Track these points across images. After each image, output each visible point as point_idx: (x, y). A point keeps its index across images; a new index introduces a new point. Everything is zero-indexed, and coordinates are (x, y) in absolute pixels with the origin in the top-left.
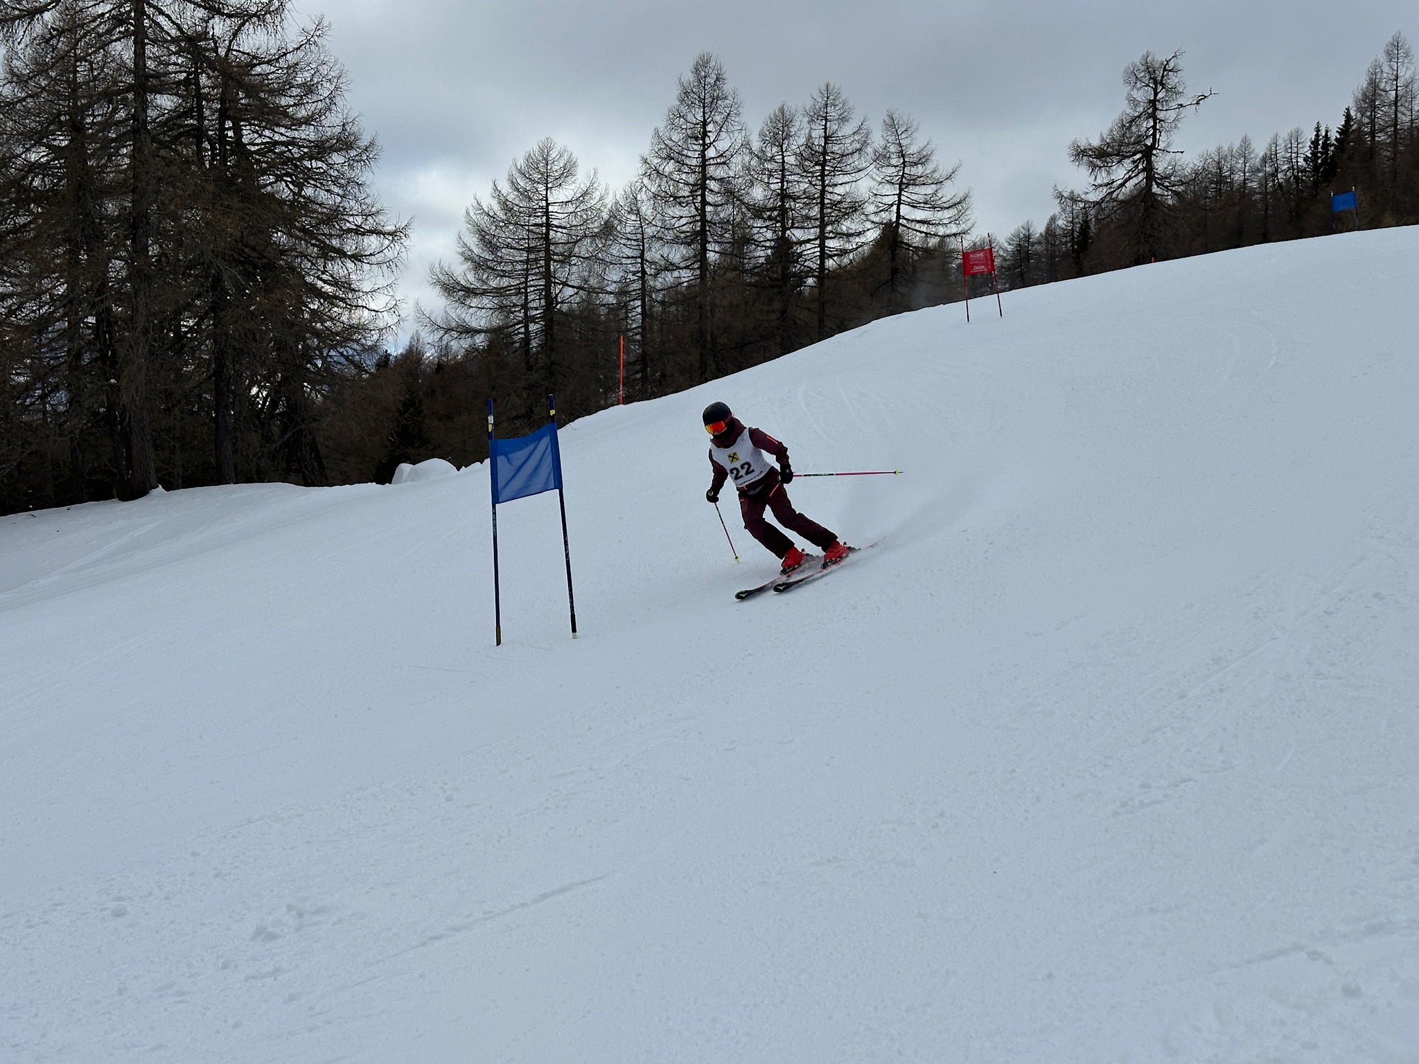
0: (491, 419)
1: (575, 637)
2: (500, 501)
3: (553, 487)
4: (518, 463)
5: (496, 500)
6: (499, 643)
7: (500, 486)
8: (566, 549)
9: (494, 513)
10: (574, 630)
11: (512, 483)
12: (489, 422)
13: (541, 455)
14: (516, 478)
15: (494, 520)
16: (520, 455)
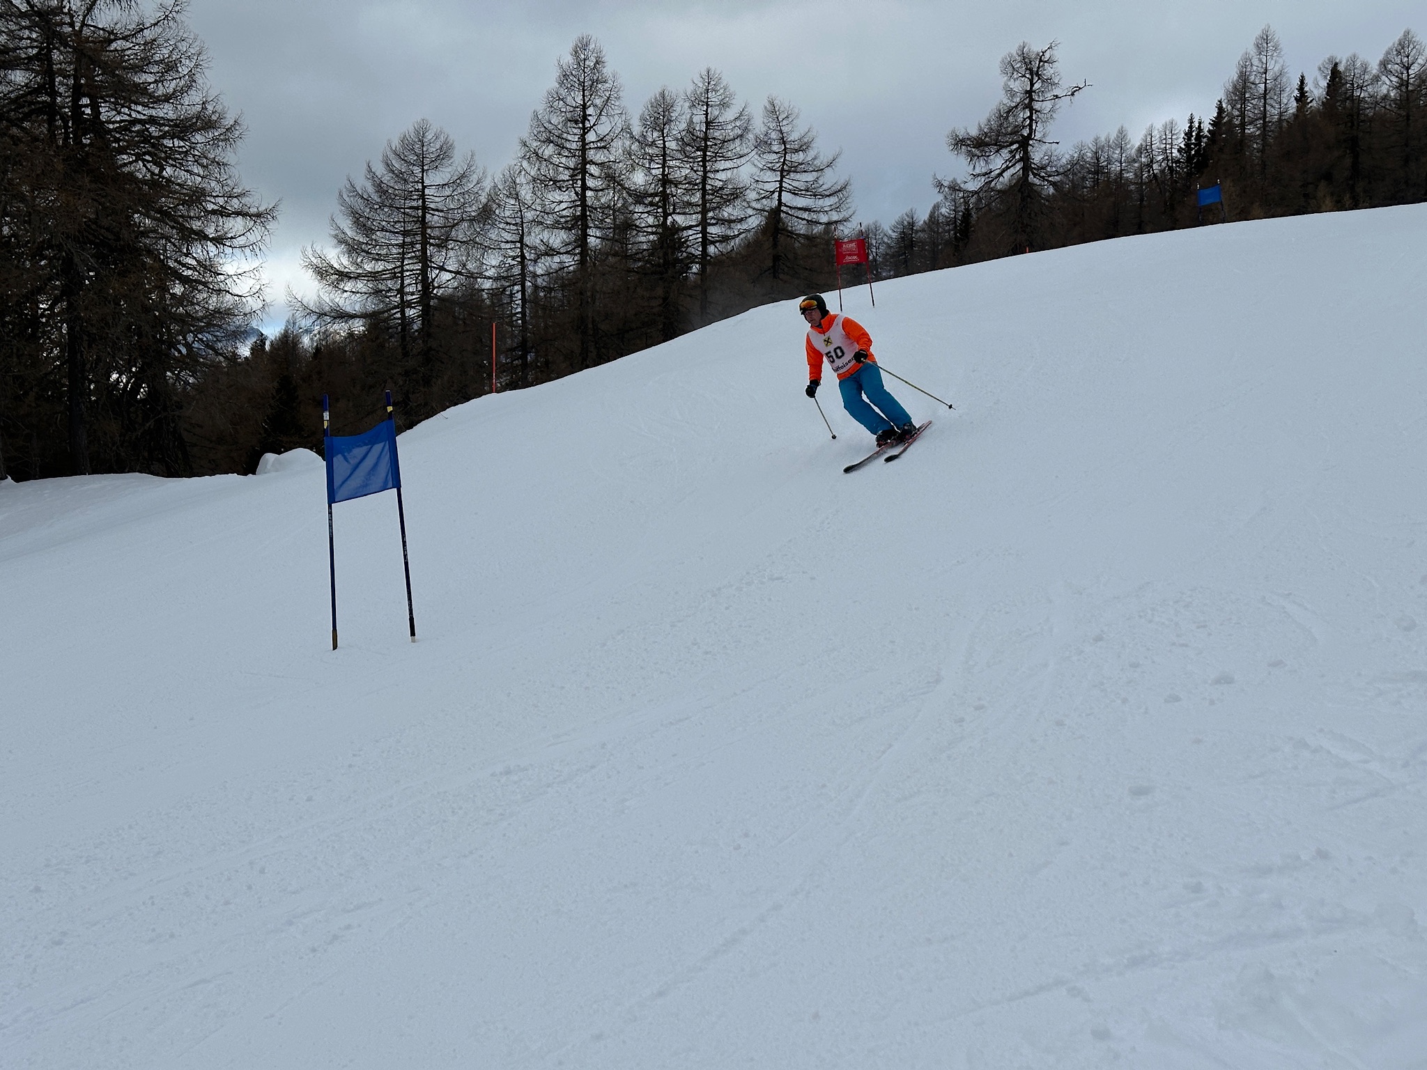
0: (326, 416)
1: (413, 641)
2: (336, 500)
3: (391, 485)
4: (353, 462)
5: (332, 499)
6: (335, 647)
7: (337, 484)
8: (405, 550)
9: (330, 513)
10: (413, 634)
11: (348, 482)
12: (325, 419)
13: (379, 453)
14: (353, 477)
15: (331, 520)
16: (358, 452)
